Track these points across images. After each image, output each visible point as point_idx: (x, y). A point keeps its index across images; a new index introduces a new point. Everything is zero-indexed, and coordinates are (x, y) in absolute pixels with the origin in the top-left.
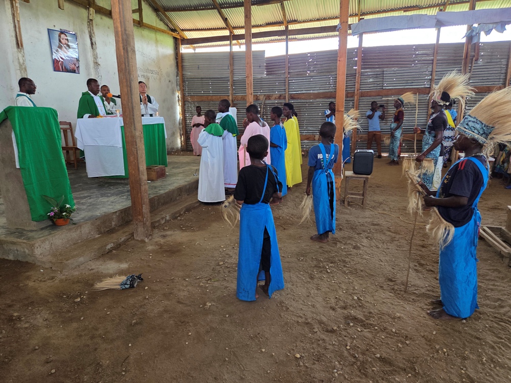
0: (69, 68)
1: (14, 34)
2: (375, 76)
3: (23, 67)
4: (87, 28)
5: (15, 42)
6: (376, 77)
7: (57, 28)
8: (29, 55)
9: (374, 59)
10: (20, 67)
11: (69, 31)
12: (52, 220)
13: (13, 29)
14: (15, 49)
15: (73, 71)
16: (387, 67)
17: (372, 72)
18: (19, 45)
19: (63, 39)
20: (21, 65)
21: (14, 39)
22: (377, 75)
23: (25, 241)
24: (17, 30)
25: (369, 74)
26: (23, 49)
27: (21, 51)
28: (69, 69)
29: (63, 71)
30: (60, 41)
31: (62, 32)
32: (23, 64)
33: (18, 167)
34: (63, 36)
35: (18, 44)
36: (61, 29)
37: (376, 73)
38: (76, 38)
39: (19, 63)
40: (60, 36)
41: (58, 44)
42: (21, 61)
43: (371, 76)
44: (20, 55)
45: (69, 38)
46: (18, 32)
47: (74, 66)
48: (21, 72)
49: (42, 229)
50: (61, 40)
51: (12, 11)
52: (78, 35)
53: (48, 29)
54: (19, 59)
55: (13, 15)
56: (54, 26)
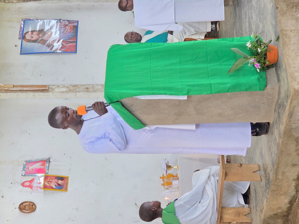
0: (70, 34)
1: (31, 94)
3: (72, 88)
4: (14, 4)
5: (41, 94)
7: (19, 42)
8: (57, 80)
10: (73, 92)
11: (21, 28)
12: (268, 67)
13: (24, 94)
14: (50, 94)
15: (76, 28)
18: (44, 89)
19: (32, 37)
20: (70, 91)
21: (37, 94)
23: (289, 101)
24: (25, 89)
26: (49, 85)
27: (52, 88)
28: (73, 34)
29: (76, 42)
30: (35, 41)
31: (23, 37)
32: (67, 87)
33: (185, 98)
34: (28, 37)
35: (43, 91)
36: (20, 38)
38: (30, 20)
39: (66, 92)
40: (29, 41)
41: (39, 44)
42: (64, 89)
44: (57, 90)
45: (30, 30)
46: (28, 89)
47: (67, 28)
48: (79, 92)
49: (279, 80)
50: (33, 39)
51: (2, 92)
52: (24, 17)
53: (21, 54)
54: (63, 92)
55: (7, 91)
56: (16, 46)
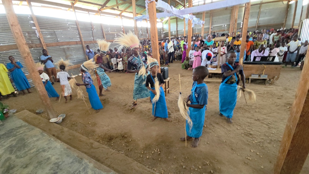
2: (50, 34)
6: (52, 35)
9: (45, 23)
16: (56, 29)
17: (47, 31)
22: (51, 33)
25: (46, 32)
37: (50, 32)
43: (48, 34)
